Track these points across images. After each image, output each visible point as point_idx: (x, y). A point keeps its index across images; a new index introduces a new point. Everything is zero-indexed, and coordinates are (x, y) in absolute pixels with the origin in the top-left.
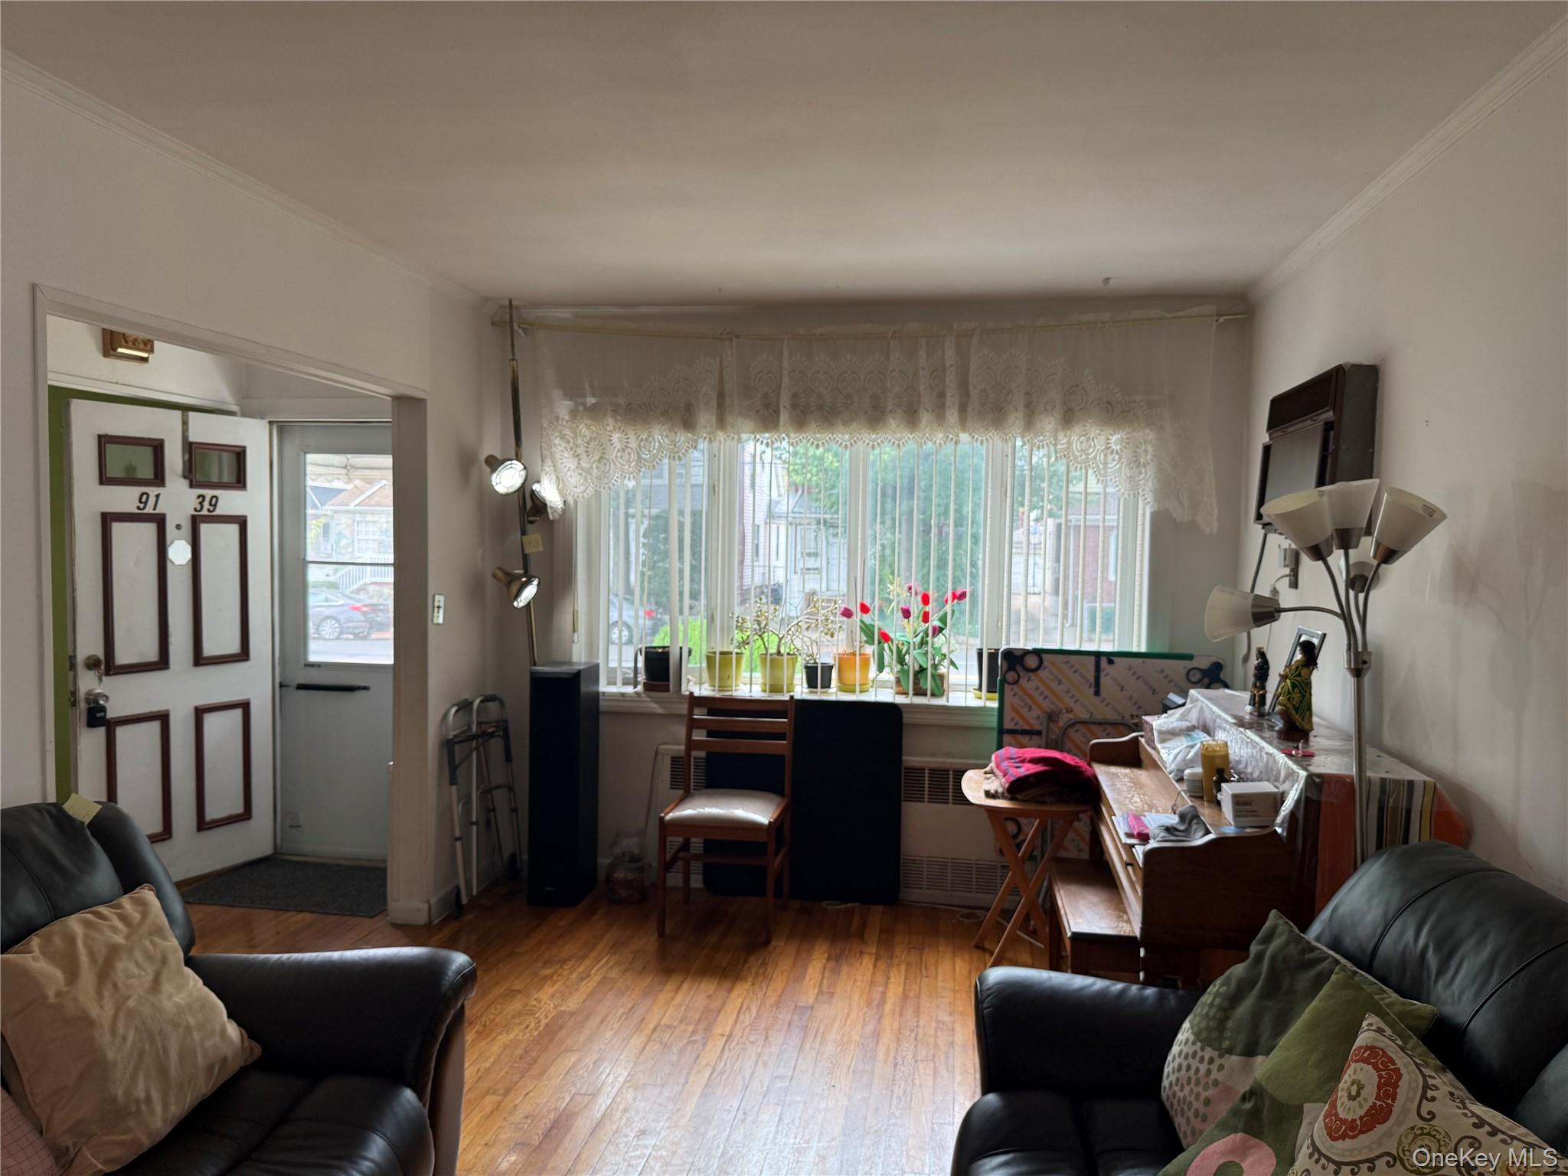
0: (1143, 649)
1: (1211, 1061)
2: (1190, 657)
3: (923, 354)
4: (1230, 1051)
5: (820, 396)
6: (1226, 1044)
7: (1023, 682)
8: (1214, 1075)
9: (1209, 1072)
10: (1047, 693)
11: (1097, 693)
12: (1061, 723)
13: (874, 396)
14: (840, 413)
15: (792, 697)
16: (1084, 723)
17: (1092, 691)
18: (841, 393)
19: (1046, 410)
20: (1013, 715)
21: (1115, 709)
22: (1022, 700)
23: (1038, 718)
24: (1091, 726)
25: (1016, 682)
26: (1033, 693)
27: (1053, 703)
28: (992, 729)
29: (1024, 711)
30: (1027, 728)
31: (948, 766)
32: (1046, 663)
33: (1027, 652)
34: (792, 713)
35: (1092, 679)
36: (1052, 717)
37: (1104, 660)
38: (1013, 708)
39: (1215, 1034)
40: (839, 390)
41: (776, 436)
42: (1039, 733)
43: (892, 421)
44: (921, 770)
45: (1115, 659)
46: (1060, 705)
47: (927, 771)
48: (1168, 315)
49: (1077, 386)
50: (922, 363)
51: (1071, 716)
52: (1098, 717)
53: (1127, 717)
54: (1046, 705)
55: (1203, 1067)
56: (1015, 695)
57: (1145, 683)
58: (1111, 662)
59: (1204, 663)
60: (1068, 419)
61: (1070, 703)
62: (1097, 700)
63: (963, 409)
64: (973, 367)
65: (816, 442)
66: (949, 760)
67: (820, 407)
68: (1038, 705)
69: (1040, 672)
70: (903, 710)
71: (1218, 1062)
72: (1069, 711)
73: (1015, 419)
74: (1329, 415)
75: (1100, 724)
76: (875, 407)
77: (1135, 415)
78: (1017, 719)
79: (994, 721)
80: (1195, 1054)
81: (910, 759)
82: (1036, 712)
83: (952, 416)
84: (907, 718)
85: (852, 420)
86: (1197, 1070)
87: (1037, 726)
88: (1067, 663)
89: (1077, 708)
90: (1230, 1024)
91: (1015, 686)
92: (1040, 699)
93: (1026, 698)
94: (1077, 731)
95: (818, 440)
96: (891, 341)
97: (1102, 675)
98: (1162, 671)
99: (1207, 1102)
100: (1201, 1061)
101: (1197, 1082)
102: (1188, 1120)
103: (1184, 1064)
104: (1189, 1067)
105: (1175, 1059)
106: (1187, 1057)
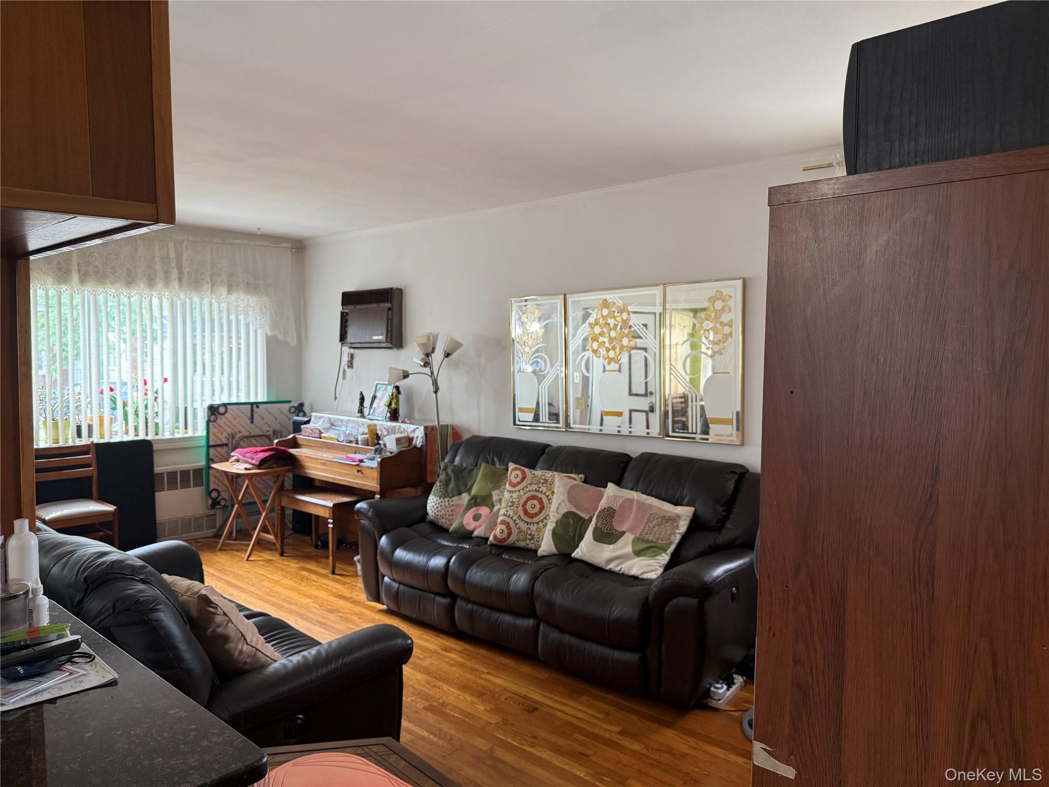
0: (265, 400)
1: (448, 501)
2: (289, 402)
3: (156, 249)
4: (453, 496)
5: (96, 267)
6: (451, 495)
7: (218, 421)
8: (451, 503)
9: (449, 504)
10: (230, 424)
11: (252, 422)
12: (236, 439)
13: (128, 269)
14: (108, 277)
15: (92, 442)
16: (247, 437)
17: (250, 422)
18: (108, 266)
19: (221, 284)
20: (214, 437)
21: (260, 429)
22: (218, 429)
23: (226, 437)
24: (250, 438)
25: (215, 421)
26: (223, 425)
27: (232, 429)
28: (203, 446)
29: (219, 435)
30: (220, 443)
31: (176, 470)
32: (229, 410)
33: (219, 406)
34: (93, 451)
35: (249, 415)
36: (233, 436)
37: (255, 406)
38: (214, 434)
39: (446, 494)
40: (107, 264)
41: (66, 288)
42: (226, 445)
43: (142, 284)
44: (162, 474)
45: (260, 405)
46: (236, 430)
47: (165, 474)
48: (273, 245)
49: (233, 274)
50: (157, 254)
51: (240, 435)
52: (253, 434)
53: (265, 432)
54: (229, 431)
55: (447, 504)
56: (215, 427)
57: (273, 415)
58: (258, 407)
59: (295, 404)
60: (230, 290)
61: (240, 428)
62: (252, 425)
63: (180, 280)
64: (184, 258)
65: (94, 293)
66: (177, 467)
67: (96, 273)
68: (225, 431)
69: (226, 415)
70: (153, 443)
71: (451, 500)
72: (240, 432)
73: (207, 287)
74: (389, 305)
75: (253, 437)
76: (129, 275)
77: (260, 290)
78: (216, 439)
79: (203, 443)
80: (442, 502)
81: (157, 469)
82: (225, 435)
83: (176, 283)
84: (155, 447)
85: (116, 282)
86: (445, 505)
87: (225, 442)
88: (238, 409)
89: (243, 430)
90: (449, 491)
91: (214, 423)
92: (226, 428)
93: (219, 428)
94: (244, 441)
95: (95, 291)
96: (138, 240)
97: (254, 412)
98: (279, 409)
99: (452, 511)
100: (445, 502)
101: (446, 508)
102: (446, 519)
103: (439, 506)
104: (441, 506)
105: (433, 507)
106: (439, 504)
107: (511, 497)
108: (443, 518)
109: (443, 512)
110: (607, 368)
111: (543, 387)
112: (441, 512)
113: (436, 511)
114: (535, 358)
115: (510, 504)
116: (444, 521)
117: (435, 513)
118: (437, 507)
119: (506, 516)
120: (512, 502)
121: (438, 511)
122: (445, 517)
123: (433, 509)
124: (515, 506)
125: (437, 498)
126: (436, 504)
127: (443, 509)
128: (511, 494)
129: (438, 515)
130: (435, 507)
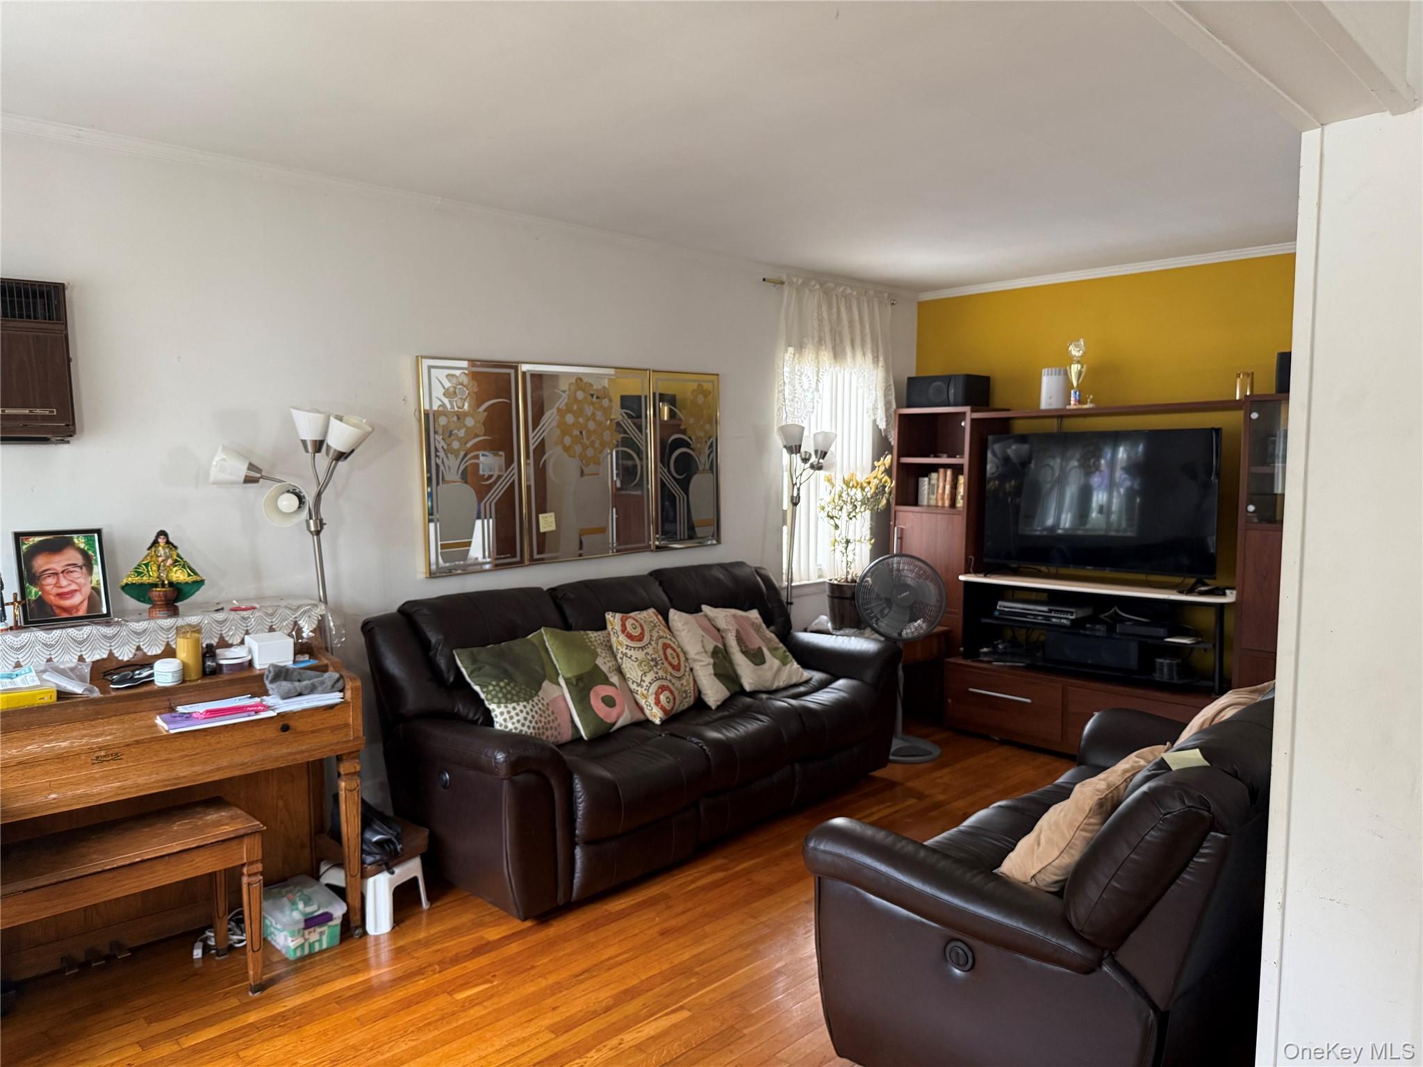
4: (537, 691)
6: (534, 692)
8: (545, 703)
39: (528, 693)
55: (541, 706)
71: (541, 699)
80: (533, 707)
99: (553, 713)
100: (537, 704)
101: (544, 712)
102: (551, 728)
103: (534, 713)
104: (536, 712)
105: (525, 719)
106: (532, 710)
107: (647, 654)
108: (547, 729)
109: (543, 719)
110: (586, 471)
111: (488, 505)
112: (541, 721)
113: (534, 724)
114: (470, 459)
115: (652, 663)
116: (549, 733)
117: (534, 728)
118: (533, 717)
119: (659, 679)
120: (652, 660)
121: (536, 722)
122: (548, 726)
123: (527, 723)
124: (660, 662)
125: (521, 704)
126: (528, 713)
127: (541, 716)
128: (645, 651)
129: (539, 729)
130: (529, 718)
